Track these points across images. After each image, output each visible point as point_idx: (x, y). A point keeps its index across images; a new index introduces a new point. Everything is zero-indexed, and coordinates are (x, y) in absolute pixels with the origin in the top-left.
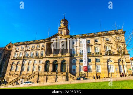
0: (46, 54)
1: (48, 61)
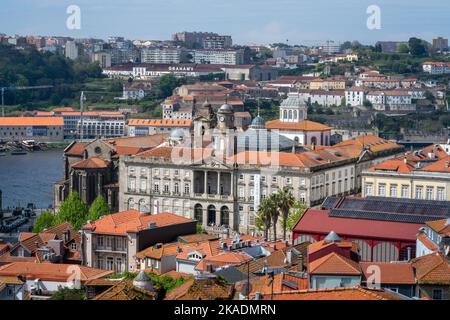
0: (195, 191)
1: (198, 205)
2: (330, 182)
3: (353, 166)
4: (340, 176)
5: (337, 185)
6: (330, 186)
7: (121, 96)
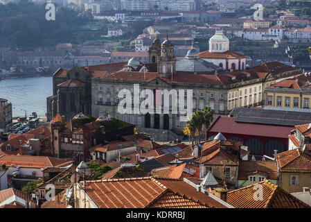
2: (243, 96)
3: (261, 85)
4: (251, 92)
5: (248, 98)
6: (243, 99)
7: (107, 34)
